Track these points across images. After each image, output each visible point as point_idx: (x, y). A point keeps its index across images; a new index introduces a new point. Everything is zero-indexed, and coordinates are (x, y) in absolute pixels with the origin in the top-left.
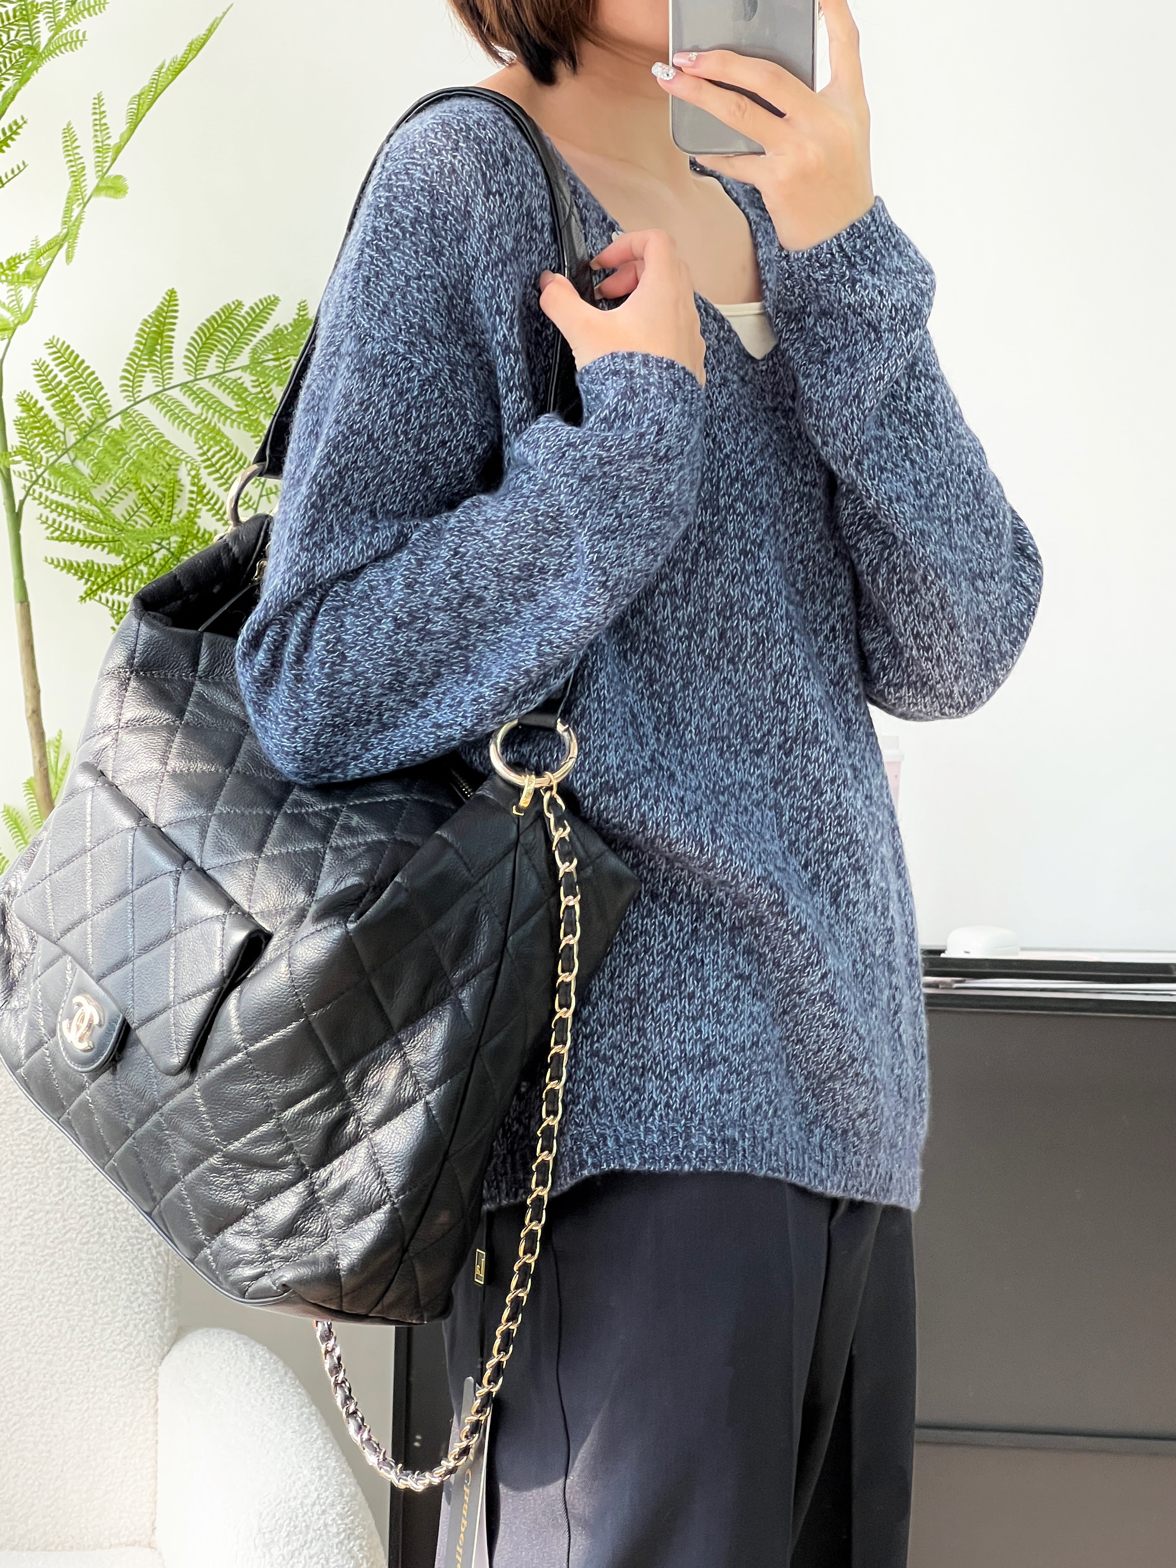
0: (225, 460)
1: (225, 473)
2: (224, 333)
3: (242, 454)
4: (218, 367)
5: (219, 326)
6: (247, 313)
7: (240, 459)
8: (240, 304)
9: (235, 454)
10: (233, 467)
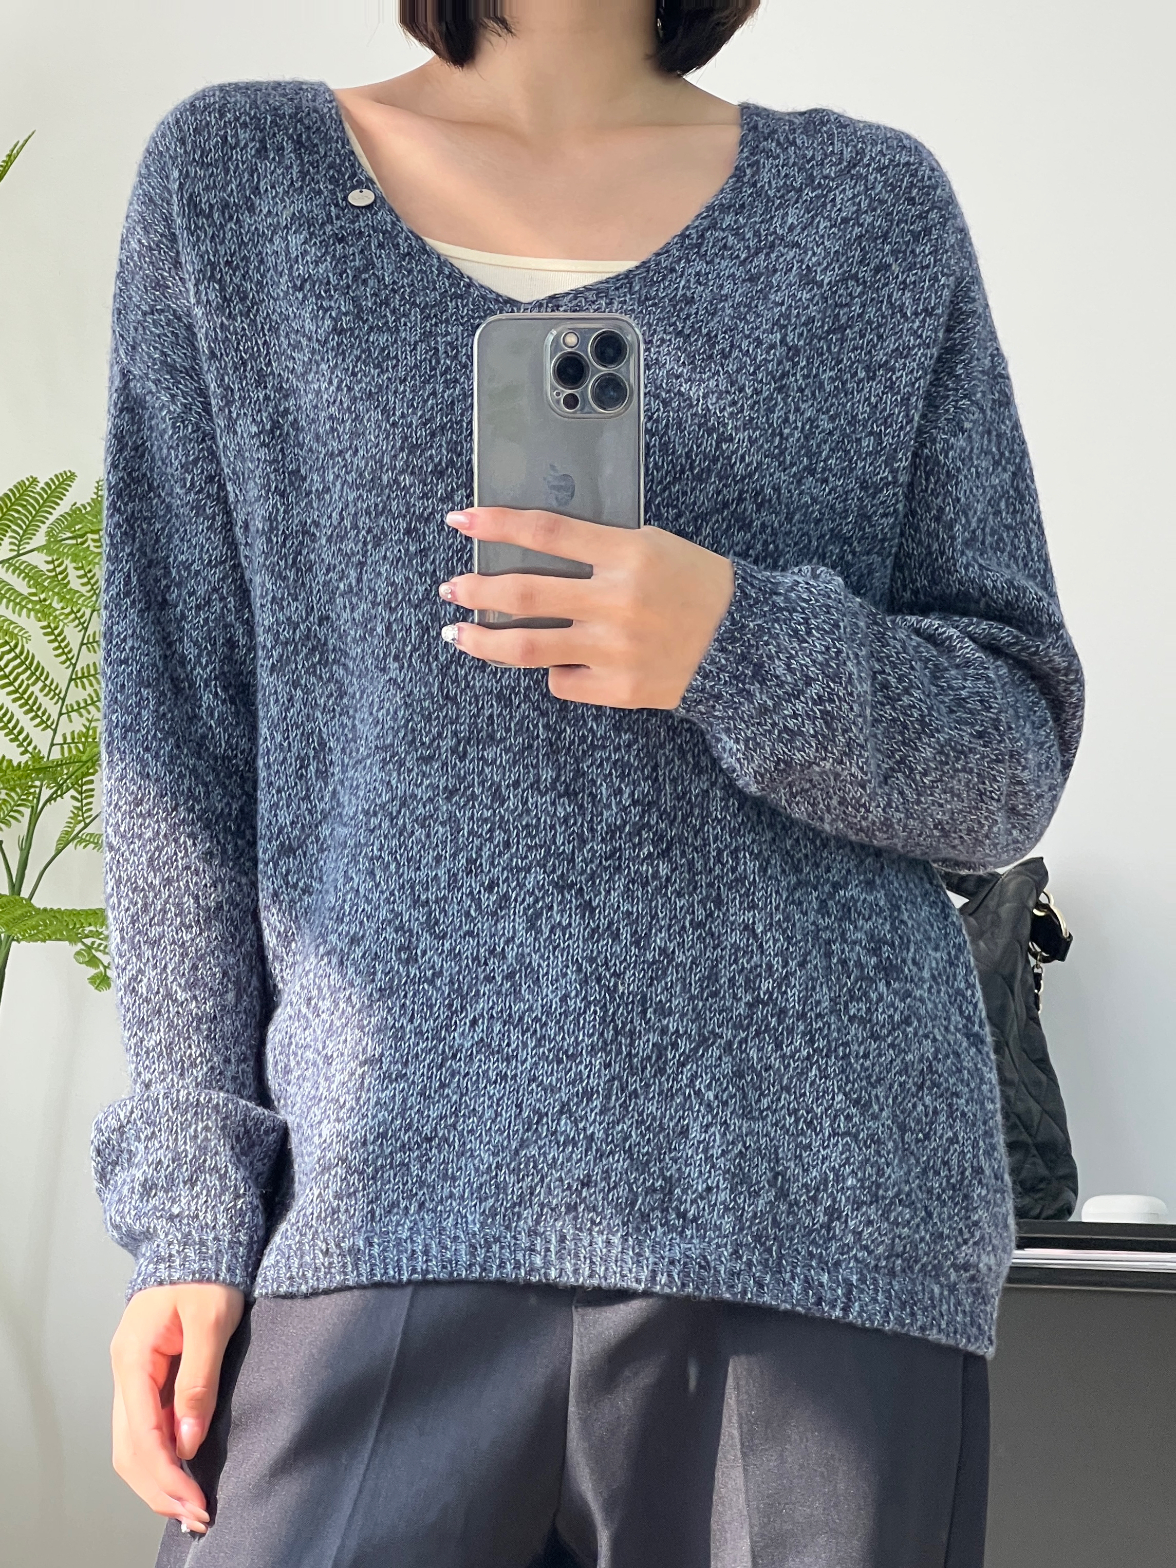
0: (20, 670)
1: (20, 686)
2: (18, 512)
3: (39, 663)
4: (11, 550)
5: (12, 504)
6: (42, 489)
7: (36, 669)
8: (35, 481)
9: (31, 664)
10: (28, 678)
